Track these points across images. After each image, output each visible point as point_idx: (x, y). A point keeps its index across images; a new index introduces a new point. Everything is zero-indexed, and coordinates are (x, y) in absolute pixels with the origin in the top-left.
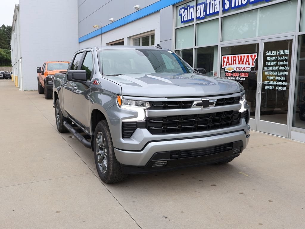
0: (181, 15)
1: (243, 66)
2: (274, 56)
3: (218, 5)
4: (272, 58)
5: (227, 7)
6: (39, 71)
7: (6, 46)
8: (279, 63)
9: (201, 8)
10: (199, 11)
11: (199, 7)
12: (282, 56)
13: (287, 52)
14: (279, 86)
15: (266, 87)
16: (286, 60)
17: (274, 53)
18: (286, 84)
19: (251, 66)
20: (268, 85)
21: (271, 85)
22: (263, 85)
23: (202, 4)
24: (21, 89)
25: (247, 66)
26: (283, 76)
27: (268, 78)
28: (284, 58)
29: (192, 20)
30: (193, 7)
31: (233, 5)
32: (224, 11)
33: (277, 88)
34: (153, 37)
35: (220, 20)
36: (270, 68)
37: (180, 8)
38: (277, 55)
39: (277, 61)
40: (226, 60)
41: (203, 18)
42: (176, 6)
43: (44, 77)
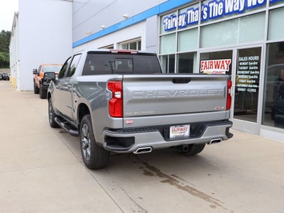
0: (165, 24)
1: (219, 70)
2: (246, 61)
3: (197, 16)
4: (244, 64)
5: (205, 18)
6: (36, 72)
7: (5, 50)
8: (250, 68)
9: (182, 18)
10: (180, 21)
11: (180, 17)
12: (252, 61)
13: (256, 58)
14: (250, 88)
15: (239, 89)
16: (256, 66)
17: (246, 58)
18: (256, 86)
19: (226, 70)
20: (241, 87)
21: (243, 87)
22: (236, 88)
23: (183, 14)
24: (18, 89)
25: (222, 70)
26: (253, 79)
27: (241, 81)
28: (255, 63)
29: (174, 28)
30: (175, 17)
31: (211, 16)
32: (203, 21)
33: (249, 90)
34: (140, 43)
35: (199, 28)
36: (243, 72)
37: (164, 17)
38: (248, 61)
39: (248, 66)
40: (204, 64)
41: (184, 27)
42: (161, 15)
43: (40, 78)
